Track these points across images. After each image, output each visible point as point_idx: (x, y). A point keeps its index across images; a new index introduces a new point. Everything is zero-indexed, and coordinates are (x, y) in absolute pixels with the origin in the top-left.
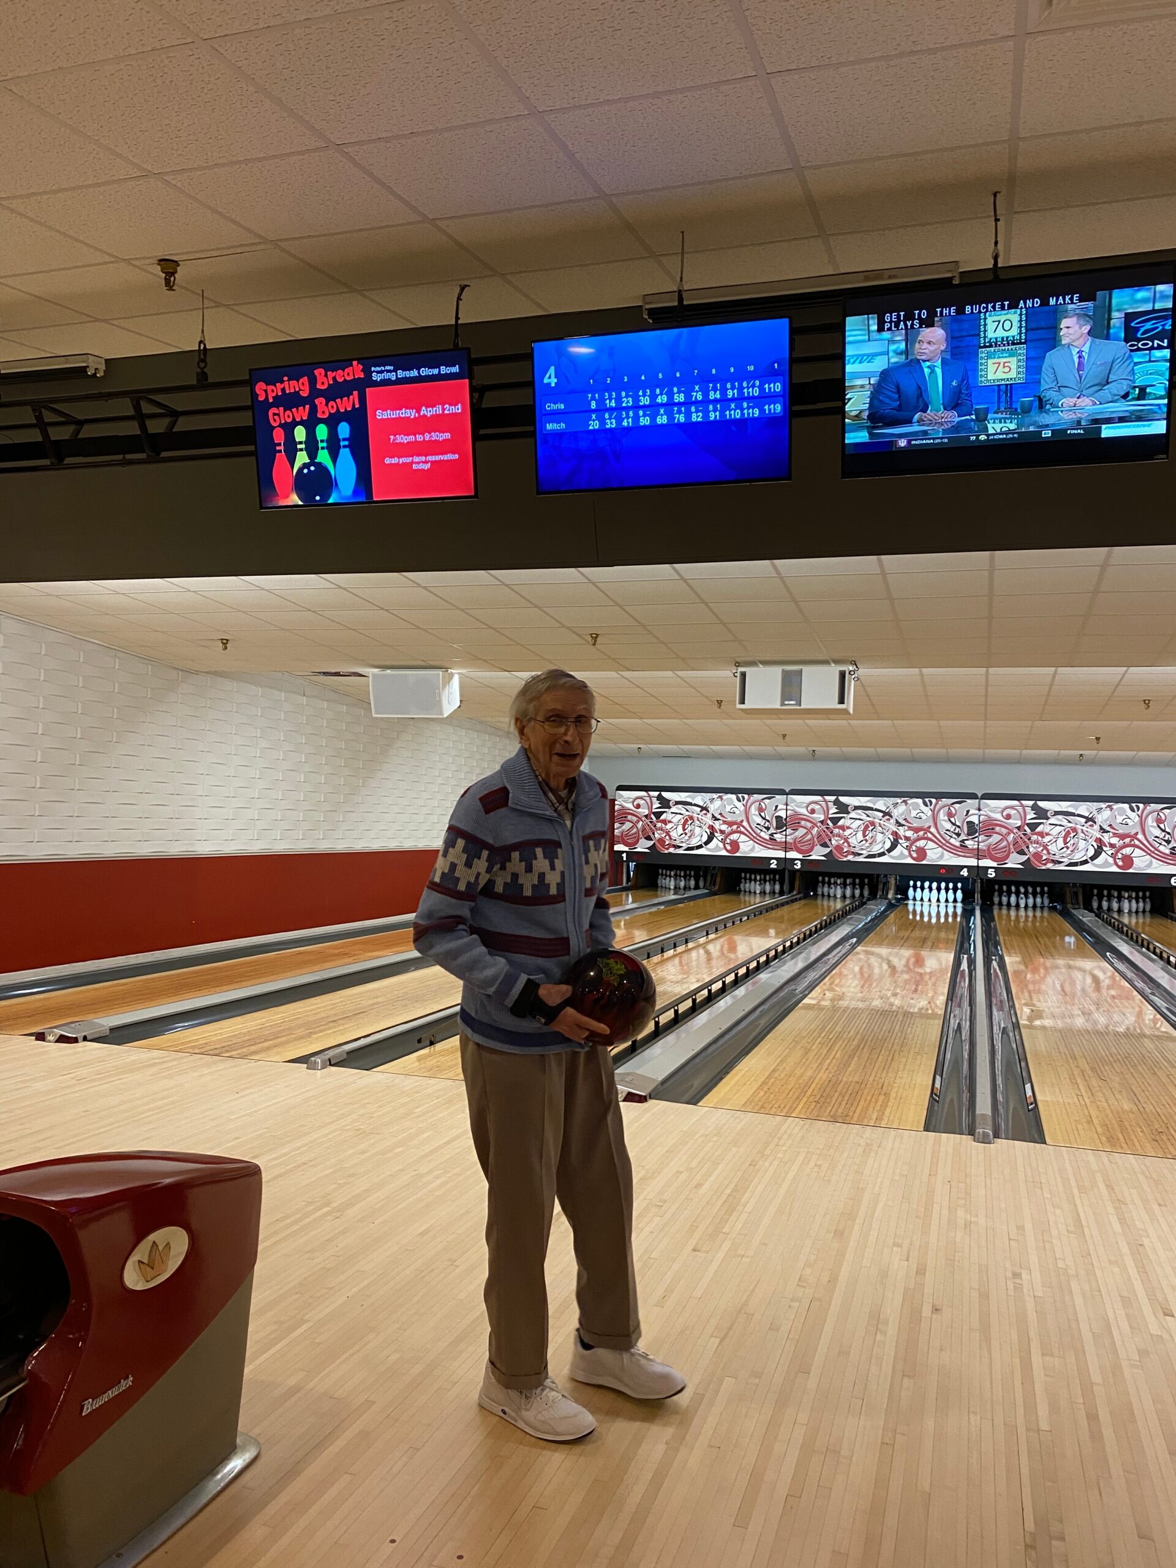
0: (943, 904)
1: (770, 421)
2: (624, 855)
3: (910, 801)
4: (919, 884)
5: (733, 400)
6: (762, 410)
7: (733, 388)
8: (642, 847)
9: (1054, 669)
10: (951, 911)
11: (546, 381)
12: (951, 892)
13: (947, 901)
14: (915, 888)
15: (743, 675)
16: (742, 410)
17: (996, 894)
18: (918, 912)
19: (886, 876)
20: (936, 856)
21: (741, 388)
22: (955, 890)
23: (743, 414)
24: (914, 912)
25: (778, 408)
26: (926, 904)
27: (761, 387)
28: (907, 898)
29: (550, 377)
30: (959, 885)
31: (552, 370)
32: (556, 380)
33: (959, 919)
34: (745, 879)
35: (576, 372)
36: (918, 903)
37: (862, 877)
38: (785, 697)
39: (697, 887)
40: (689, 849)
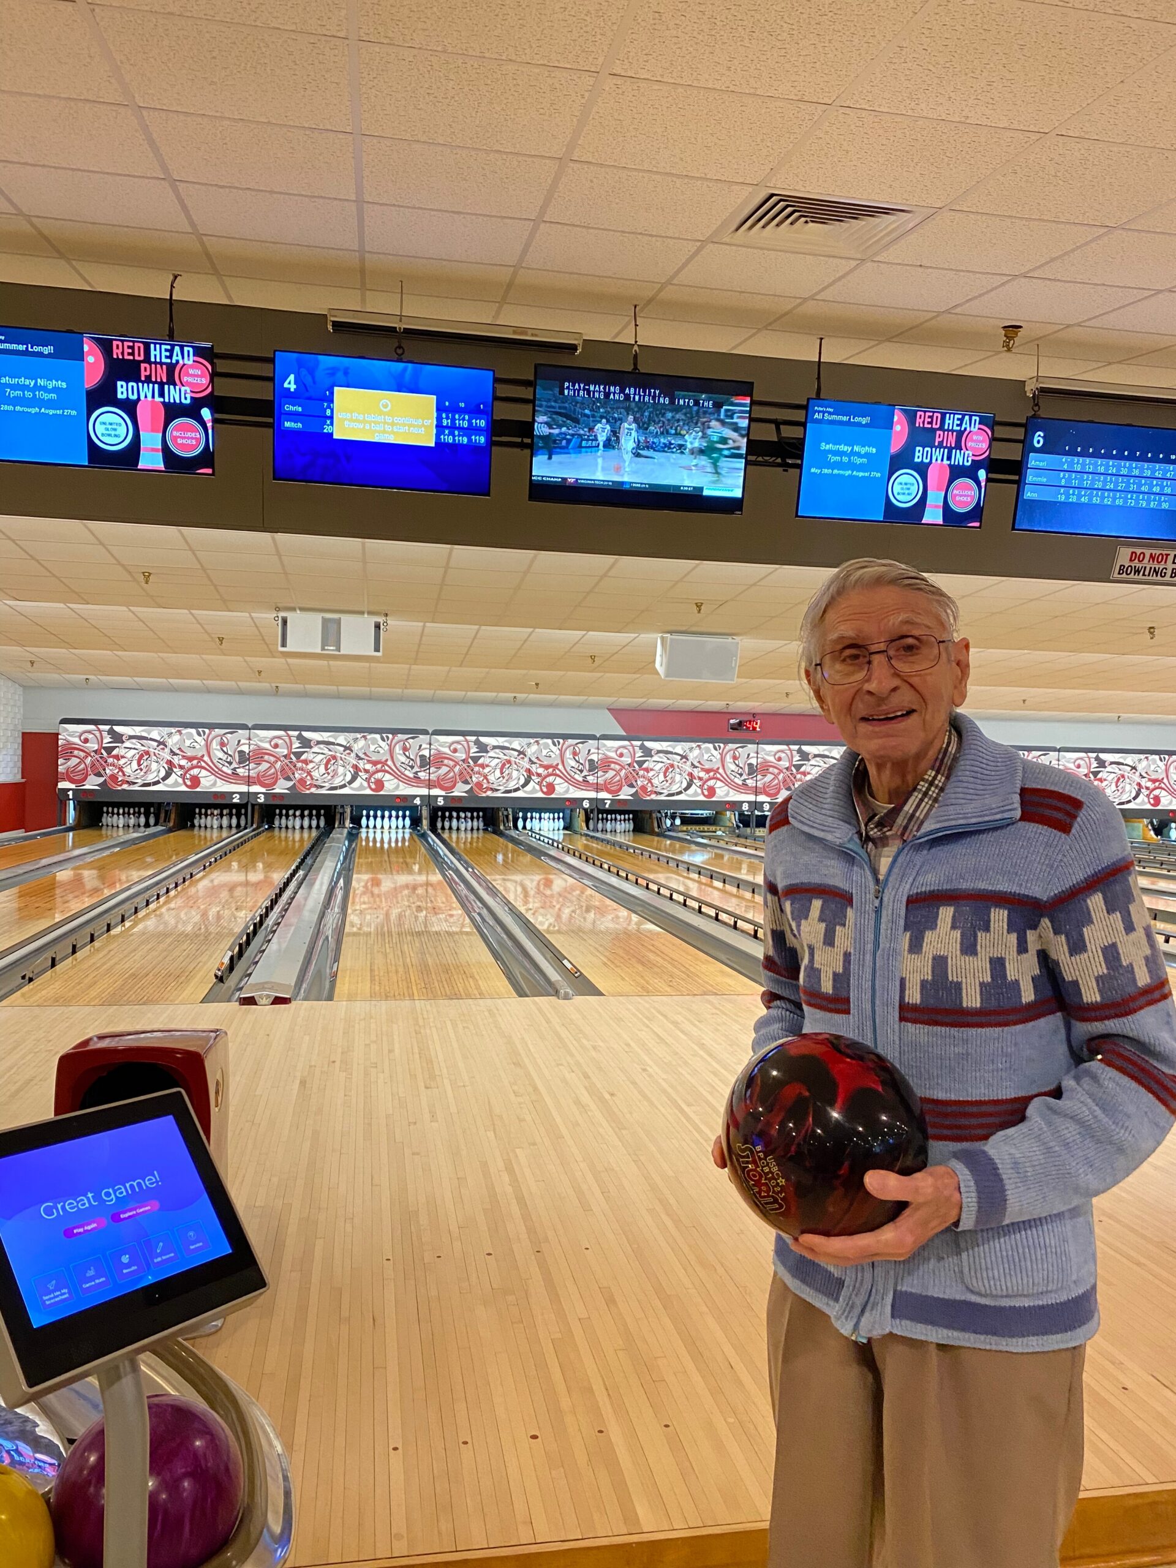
0: (393, 831)
1: (472, 448)
2: (70, 793)
3: (369, 737)
4: (372, 813)
5: (447, 427)
6: (470, 440)
7: (447, 418)
8: (92, 783)
9: (477, 627)
10: (400, 836)
11: (286, 385)
12: (400, 819)
13: (397, 827)
14: (368, 817)
15: (285, 622)
16: (454, 436)
17: (439, 819)
18: (371, 839)
19: (342, 806)
20: (393, 787)
21: (453, 420)
22: (404, 817)
23: (454, 440)
24: (367, 838)
25: (482, 440)
26: (379, 831)
27: (470, 421)
28: (360, 826)
29: (289, 383)
30: (408, 813)
31: (292, 377)
32: (295, 387)
33: (407, 844)
34: (200, 814)
35: (314, 382)
36: (371, 831)
37: (318, 808)
38: (324, 644)
39: (147, 825)
40: (144, 785)
